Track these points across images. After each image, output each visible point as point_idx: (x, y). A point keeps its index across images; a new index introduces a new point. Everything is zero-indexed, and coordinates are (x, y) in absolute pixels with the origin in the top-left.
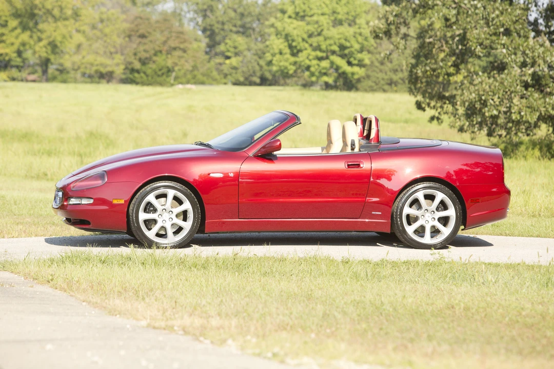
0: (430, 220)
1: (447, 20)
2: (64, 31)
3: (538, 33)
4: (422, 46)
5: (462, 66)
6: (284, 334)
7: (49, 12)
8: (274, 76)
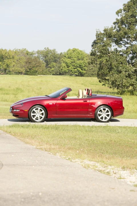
0: (104, 115)
1: (107, 60)
2: (10, 62)
3: (129, 63)
4: (100, 67)
5: (110, 72)
6: (70, 151)
7: (6, 57)
8: (63, 73)
